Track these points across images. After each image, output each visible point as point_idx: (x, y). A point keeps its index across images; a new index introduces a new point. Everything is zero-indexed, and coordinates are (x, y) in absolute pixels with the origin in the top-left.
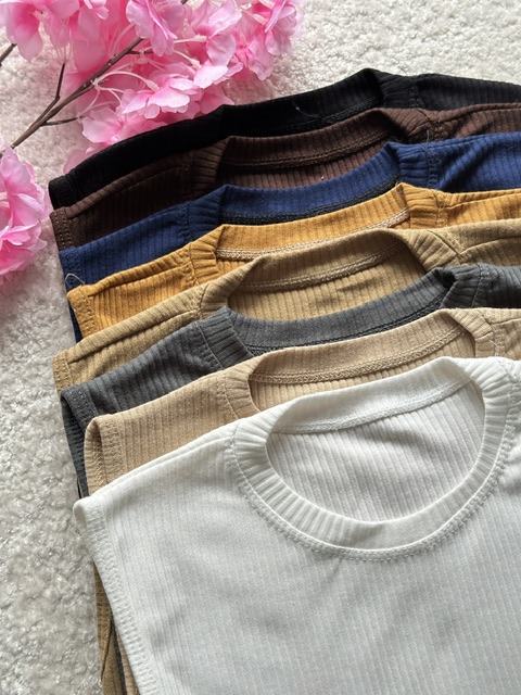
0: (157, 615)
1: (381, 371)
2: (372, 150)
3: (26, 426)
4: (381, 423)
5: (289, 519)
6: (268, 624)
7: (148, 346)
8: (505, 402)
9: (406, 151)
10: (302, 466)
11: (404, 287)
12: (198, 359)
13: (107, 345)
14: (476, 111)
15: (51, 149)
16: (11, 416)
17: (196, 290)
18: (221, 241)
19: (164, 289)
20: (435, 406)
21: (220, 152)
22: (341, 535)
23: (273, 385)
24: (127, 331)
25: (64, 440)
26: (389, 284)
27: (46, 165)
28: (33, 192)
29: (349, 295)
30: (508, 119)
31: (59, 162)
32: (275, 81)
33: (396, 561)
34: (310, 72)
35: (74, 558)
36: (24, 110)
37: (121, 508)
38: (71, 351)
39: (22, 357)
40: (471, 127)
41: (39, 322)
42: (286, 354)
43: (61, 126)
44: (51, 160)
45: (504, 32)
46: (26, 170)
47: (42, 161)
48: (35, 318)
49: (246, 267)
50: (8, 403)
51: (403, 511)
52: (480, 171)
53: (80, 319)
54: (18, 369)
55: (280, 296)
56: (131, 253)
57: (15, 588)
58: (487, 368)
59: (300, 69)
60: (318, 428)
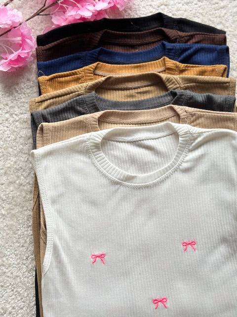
0: (54, 193)
1: (145, 123)
2: (157, 43)
3: (17, 123)
4: (142, 141)
5: (105, 169)
6: (92, 203)
7: (64, 101)
8: (186, 141)
9: (169, 45)
10: (112, 152)
11: (159, 95)
12: (81, 109)
13: (50, 99)
14: (197, 34)
15: (39, 24)
16: (12, 119)
17: (85, 84)
18: (96, 68)
19: (73, 83)
20: (162, 138)
21: (101, 35)
22: (122, 177)
23: (106, 123)
24: (58, 95)
25: (30, 130)
26: (154, 93)
27: (37, 30)
28: (31, 39)
29: (139, 95)
30: (208, 40)
31: (42, 29)
32: (126, 11)
33: (139, 189)
34: (139, 10)
35: (28, 171)
36: (31, 8)
37: (47, 155)
38: (37, 99)
39: (19, 98)
40: (194, 40)
41: (27, 87)
42: (113, 112)
43: (44, 16)
44: (39, 28)
45: (213, 6)
46: (30, 30)
47: (35, 28)
48: (25, 85)
49: (103, 79)
50: (12, 114)
51: (144, 172)
52: (194, 57)
53: (41, 88)
54: (17, 103)
55: (114, 91)
56: (63, 67)
57: (6, 178)
58: (182, 128)
59: (136, 9)
60: (120, 140)
